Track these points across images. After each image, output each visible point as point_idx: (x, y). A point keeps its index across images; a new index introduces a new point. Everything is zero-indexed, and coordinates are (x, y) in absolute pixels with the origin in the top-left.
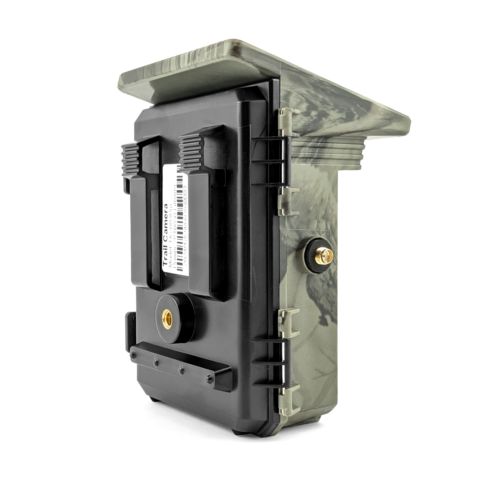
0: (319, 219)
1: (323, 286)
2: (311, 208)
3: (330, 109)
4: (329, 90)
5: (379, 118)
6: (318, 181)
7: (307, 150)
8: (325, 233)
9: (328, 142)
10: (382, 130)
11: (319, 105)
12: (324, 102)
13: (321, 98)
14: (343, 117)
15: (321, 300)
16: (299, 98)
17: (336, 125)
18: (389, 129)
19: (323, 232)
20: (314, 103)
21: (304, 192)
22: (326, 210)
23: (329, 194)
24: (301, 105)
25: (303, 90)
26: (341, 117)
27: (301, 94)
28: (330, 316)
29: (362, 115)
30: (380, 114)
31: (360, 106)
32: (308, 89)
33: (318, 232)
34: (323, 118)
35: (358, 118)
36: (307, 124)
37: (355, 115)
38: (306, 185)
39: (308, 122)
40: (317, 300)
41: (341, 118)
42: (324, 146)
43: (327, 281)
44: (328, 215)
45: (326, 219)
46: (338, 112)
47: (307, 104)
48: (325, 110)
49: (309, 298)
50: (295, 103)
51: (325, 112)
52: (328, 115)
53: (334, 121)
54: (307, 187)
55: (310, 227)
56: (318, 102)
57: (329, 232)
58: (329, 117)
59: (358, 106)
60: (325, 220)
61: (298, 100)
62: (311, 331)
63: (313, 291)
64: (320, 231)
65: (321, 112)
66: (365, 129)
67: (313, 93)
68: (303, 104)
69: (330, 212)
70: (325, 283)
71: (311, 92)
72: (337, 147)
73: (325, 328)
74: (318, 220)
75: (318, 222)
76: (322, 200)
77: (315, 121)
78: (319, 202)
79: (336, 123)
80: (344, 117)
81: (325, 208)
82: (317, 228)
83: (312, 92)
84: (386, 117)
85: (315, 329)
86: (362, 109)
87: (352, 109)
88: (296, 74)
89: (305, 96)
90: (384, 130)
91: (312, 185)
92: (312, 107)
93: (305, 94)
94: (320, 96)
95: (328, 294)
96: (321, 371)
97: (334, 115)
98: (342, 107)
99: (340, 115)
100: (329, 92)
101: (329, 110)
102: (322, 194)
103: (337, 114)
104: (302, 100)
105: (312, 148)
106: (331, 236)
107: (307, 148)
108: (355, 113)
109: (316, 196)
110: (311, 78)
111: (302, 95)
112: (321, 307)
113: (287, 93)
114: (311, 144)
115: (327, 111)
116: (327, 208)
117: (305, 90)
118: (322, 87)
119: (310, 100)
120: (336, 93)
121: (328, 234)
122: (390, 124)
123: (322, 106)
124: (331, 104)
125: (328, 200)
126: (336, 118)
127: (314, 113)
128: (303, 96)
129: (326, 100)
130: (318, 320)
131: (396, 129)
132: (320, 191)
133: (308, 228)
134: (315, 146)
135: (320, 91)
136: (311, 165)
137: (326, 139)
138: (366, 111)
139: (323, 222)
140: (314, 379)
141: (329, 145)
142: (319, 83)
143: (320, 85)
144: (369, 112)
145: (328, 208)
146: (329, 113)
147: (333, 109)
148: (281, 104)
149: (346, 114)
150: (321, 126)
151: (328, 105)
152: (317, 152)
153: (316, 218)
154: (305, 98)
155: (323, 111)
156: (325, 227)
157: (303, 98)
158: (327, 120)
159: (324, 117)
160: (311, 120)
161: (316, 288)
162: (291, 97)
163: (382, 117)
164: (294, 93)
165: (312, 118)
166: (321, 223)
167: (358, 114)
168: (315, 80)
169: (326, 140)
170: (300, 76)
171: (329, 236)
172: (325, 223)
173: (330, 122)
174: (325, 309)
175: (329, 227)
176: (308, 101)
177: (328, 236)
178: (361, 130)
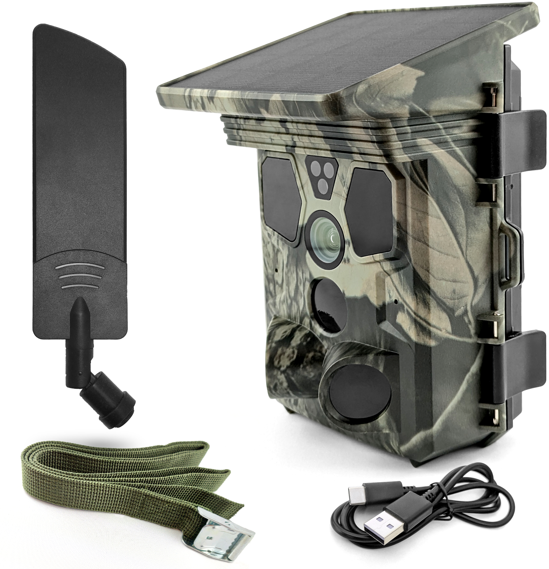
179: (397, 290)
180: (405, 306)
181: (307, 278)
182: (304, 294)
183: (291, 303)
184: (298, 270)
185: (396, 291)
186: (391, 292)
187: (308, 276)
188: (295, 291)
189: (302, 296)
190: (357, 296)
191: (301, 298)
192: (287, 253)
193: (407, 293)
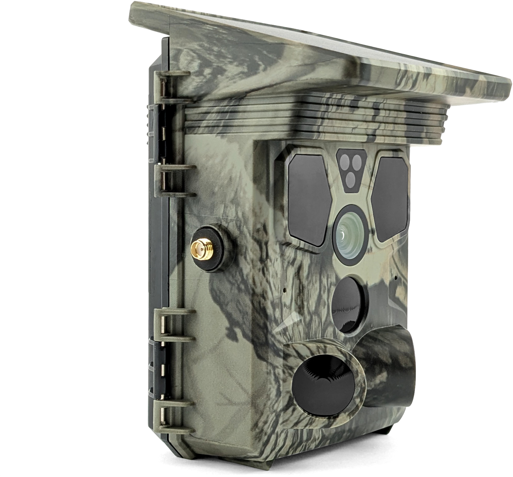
0: (227, 202)
1: (231, 289)
2: (216, 189)
3: (227, 62)
4: (225, 39)
5: (295, 65)
6: (225, 155)
7: (215, 116)
8: (234, 222)
9: (243, 104)
10: (299, 81)
11: (213, 60)
12: (219, 55)
13: (216, 50)
14: (243, 71)
15: (229, 307)
16: (191, 55)
17: (235, 82)
18: (311, 79)
19: (231, 220)
20: (208, 58)
21: (207, 169)
22: (236, 192)
23: (240, 172)
24: (192, 63)
25: (195, 46)
26: (241, 71)
27: (192, 50)
28: (241, 330)
29: (270, 63)
30: (297, 60)
31: (268, 52)
32: (201, 43)
33: (225, 220)
34: (219, 76)
35: (265, 70)
36: (199, 86)
37: (259, 65)
38: (209, 160)
39: (201, 83)
40: (224, 306)
41: (243, 73)
42: (233, 110)
43: (238, 284)
44: (239, 199)
45: (236, 204)
46: (237, 66)
47: (199, 61)
48: (220, 65)
49: (213, 301)
50: (186, 62)
51: (221, 67)
52: (225, 70)
53: (233, 78)
54: (210, 162)
55: (214, 213)
56: (212, 57)
57: (241, 221)
58: (226, 73)
59: (265, 52)
60: (234, 205)
61: (189, 58)
62: (215, 344)
63: (218, 293)
64: (227, 219)
65: (216, 68)
66: (274, 83)
67: (207, 47)
68: (195, 61)
69: (242, 194)
70: (235, 286)
71: (204, 46)
72: (252, 109)
73: (235, 343)
74: (225, 204)
75: (226, 207)
76: (231, 179)
77: (209, 81)
78: (226, 182)
79: (234, 80)
80: (246, 70)
81: (235, 189)
82: (223, 214)
83: (206, 45)
84: (307, 62)
85: (220, 342)
86: (270, 56)
87: (257, 58)
88: (187, 27)
89: (197, 52)
90: (302, 80)
91: (217, 161)
92: (205, 63)
93: (197, 49)
94: (216, 49)
95: (238, 301)
96: (227, 397)
97: (232, 69)
98: (243, 58)
99: (240, 69)
100: (226, 41)
101: (225, 64)
102: (230, 171)
103: (236, 68)
104: (193, 57)
105: (220, 114)
106: (243, 227)
107: (214, 115)
108: (260, 63)
109: (222, 174)
110: (204, 29)
111: (194, 51)
112: (229, 316)
113: (177, 51)
114: (215, 109)
115: (223, 66)
116: (237, 189)
117: (198, 44)
118: (217, 36)
119: (203, 55)
120: (234, 40)
121: (238, 223)
122: (313, 70)
123: (217, 61)
124: (228, 56)
125: (239, 179)
126: (236, 73)
127: (207, 71)
128: (194, 53)
129: (222, 53)
130: (225, 332)
131: (322, 77)
132: (229, 167)
133: (212, 213)
134: (222, 110)
135: (215, 42)
136: (216, 136)
137: (240, 100)
138: (275, 58)
139: (232, 207)
140: (218, 404)
141: (241, 108)
142: (213, 32)
143: (214, 35)
144: (280, 59)
145: (239, 189)
146: (226, 69)
147: (231, 63)
148: (170, 66)
149: (248, 66)
150: (216, 86)
151: (225, 57)
152: (227, 118)
153: (222, 202)
154: (197, 54)
155: (218, 66)
156: (234, 215)
157: (194, 55)
158: (224, 77)
159: (219, 74)
160: (204, 80)
161: (222, 290)
162: (182, 55)
163: (300, 63)
164: (185, 50)
165: (205, 77)
166: (229, 208)
167: (264, 64)
168: (208, 29)
169: (239, 102)
170: (191, 29)
171: (240, 226)
172: (234, 209)
173: (228, 79)
174: (235, 320)
175: (240, 214)
176: (200, 57)
177: (238, 225)
178: (268, 84)
179: (397, 266)
180: (402, 279)
181: (332, 282)
182: (328, 301)
183: (311, 319)
184: (322, 277)
185: (396, 268)
186: (393, 270)
187: (333, 280)
188: (316, 304)
189: (325, 305)
190: (376, 282)
191: (324, 308)
192: (309, 261)
193: (404, 267)
